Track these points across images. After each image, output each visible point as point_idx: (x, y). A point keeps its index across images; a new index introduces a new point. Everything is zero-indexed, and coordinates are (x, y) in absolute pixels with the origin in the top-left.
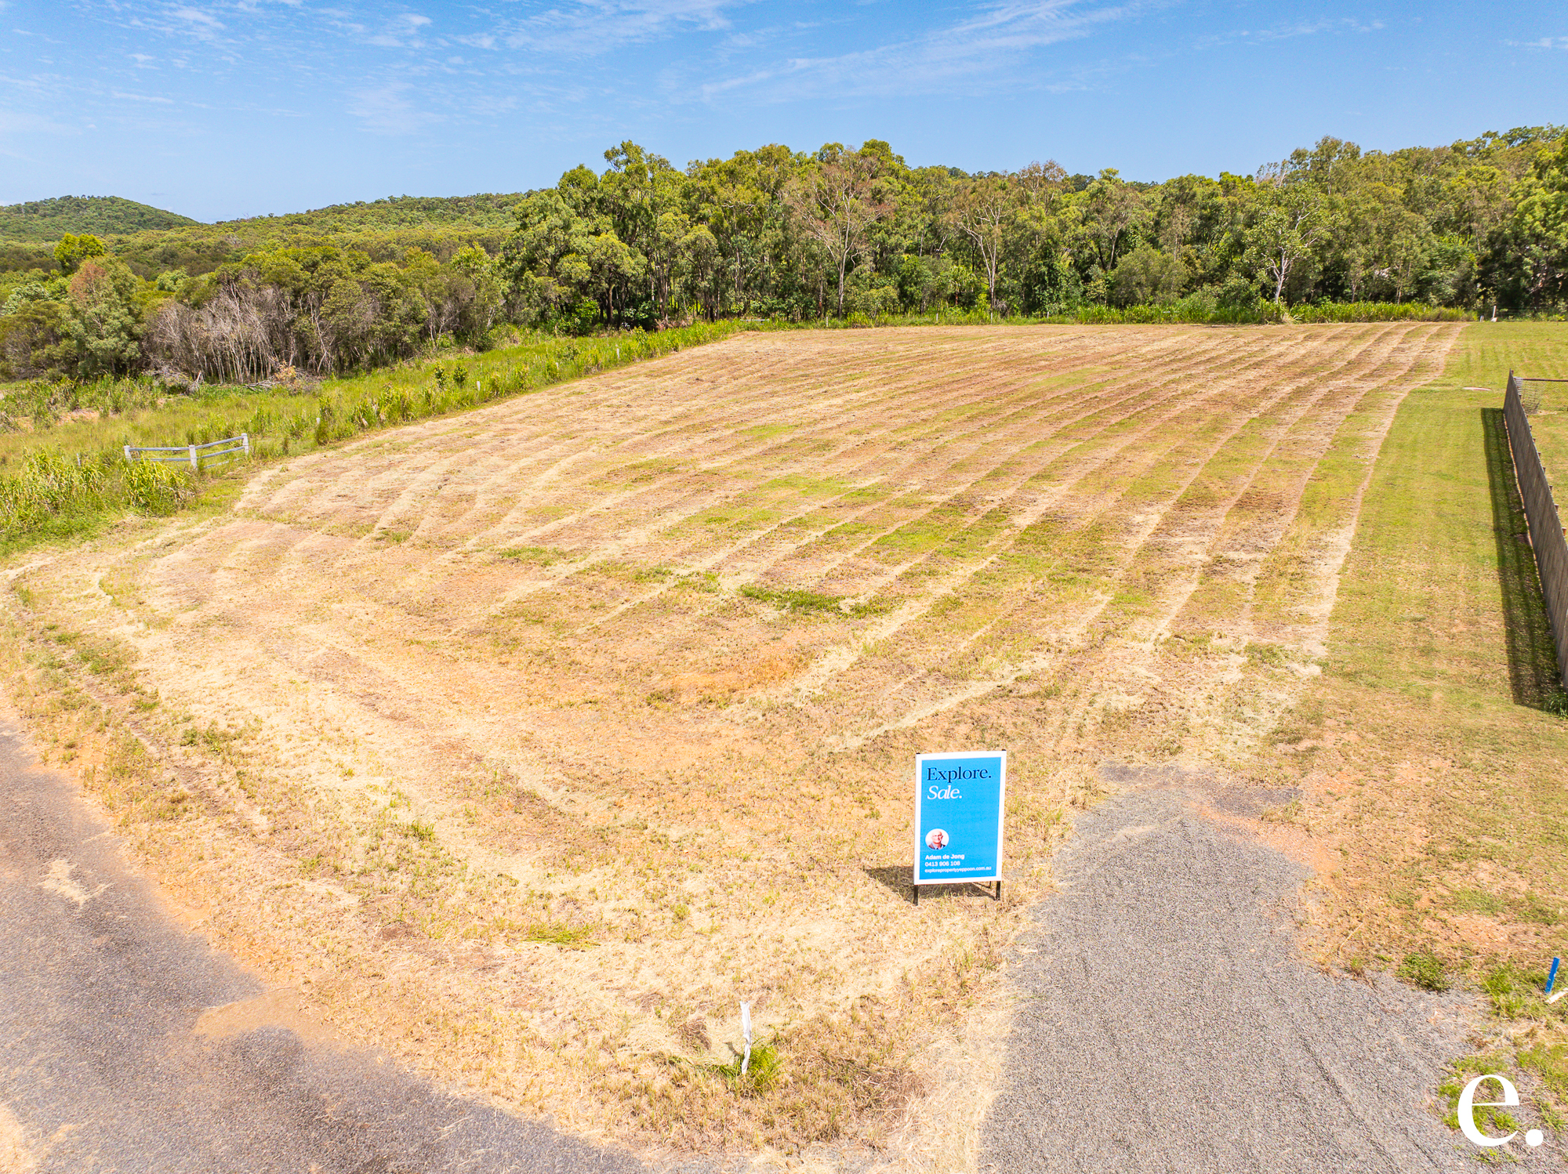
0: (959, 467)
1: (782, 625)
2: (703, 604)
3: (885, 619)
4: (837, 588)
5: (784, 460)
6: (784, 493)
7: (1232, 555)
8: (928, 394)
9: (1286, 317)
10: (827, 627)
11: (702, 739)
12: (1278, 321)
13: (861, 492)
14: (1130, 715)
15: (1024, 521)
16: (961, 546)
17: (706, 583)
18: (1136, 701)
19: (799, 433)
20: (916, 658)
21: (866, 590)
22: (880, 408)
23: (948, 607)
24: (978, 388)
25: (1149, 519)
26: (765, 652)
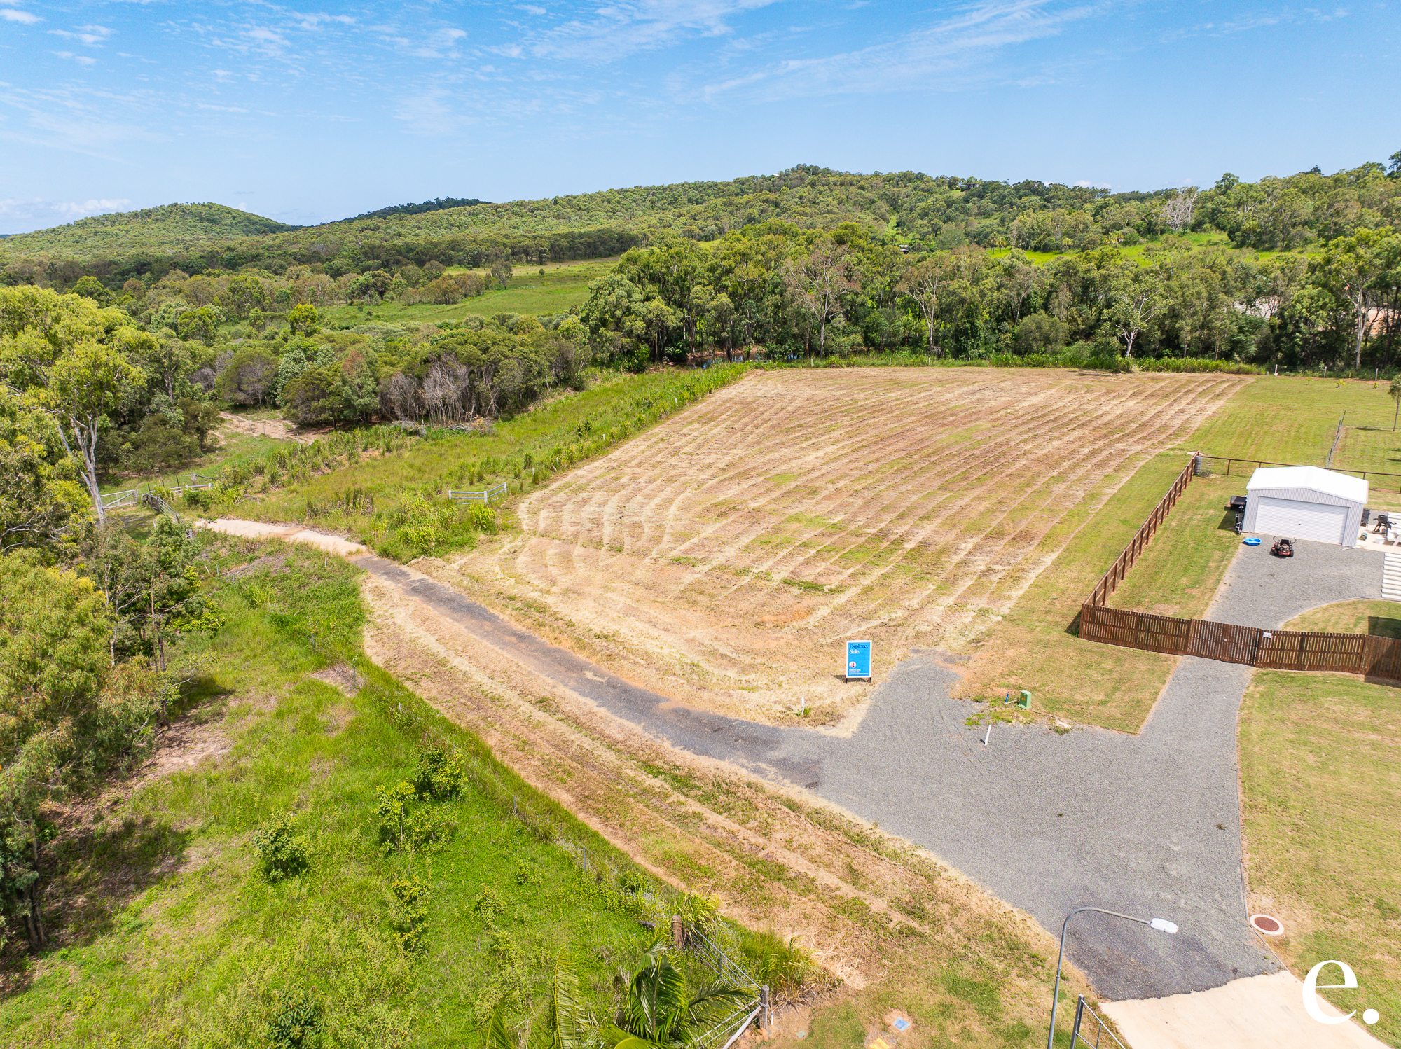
0: (884, 509)
1: (801, 597)
2: (768, 587)
3: (842, 595)
4: (823, 580)
5: (793, 502)
6: (795, 525)
7: (995, 567)
8: (874, 448)
9: (1135, 368)
10: (818, 598)
11: (777, 639)
12: (1128, 371)
13: (834, 526)
14: (926, 633)
15: (909, 546)
16: (878, 560)
17: (766, 576)
18: (929, 628)
19: (800, 481)
20: (853, 611)
21: (835, 581)
22: (846, 460)
23: (868, 590)
24: (906, 442)
25: (966, 546)
26: (795, 608)
